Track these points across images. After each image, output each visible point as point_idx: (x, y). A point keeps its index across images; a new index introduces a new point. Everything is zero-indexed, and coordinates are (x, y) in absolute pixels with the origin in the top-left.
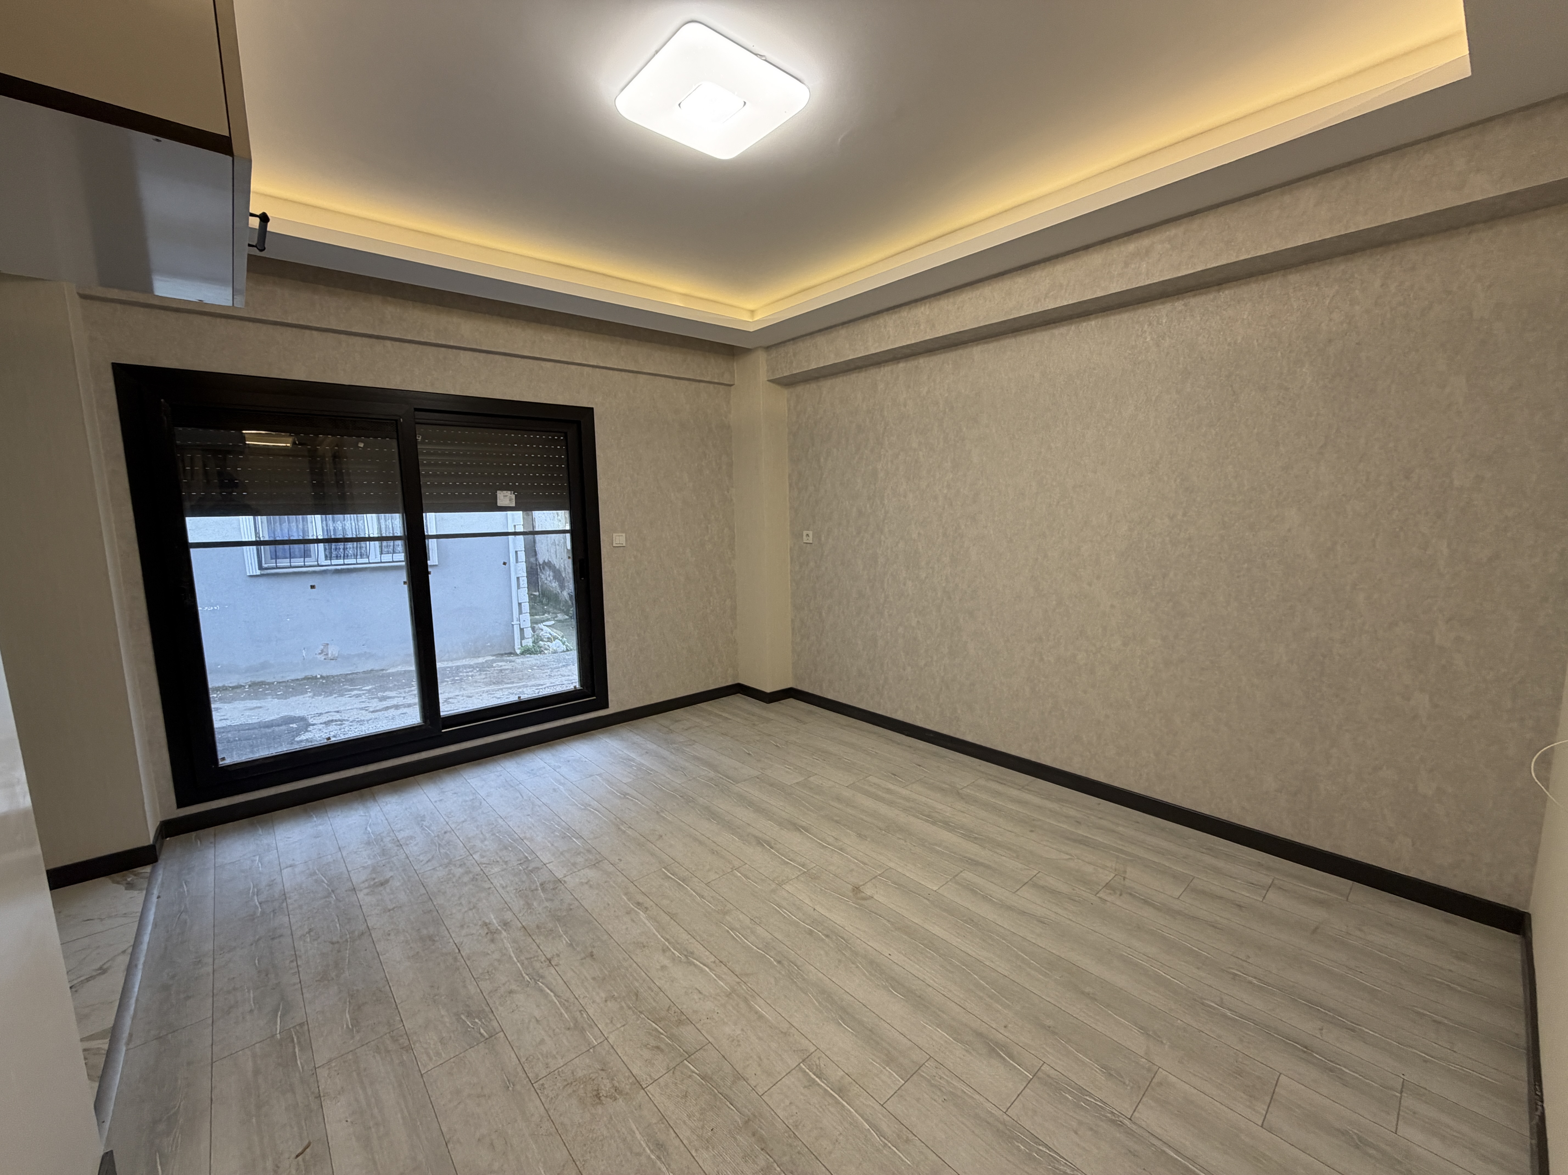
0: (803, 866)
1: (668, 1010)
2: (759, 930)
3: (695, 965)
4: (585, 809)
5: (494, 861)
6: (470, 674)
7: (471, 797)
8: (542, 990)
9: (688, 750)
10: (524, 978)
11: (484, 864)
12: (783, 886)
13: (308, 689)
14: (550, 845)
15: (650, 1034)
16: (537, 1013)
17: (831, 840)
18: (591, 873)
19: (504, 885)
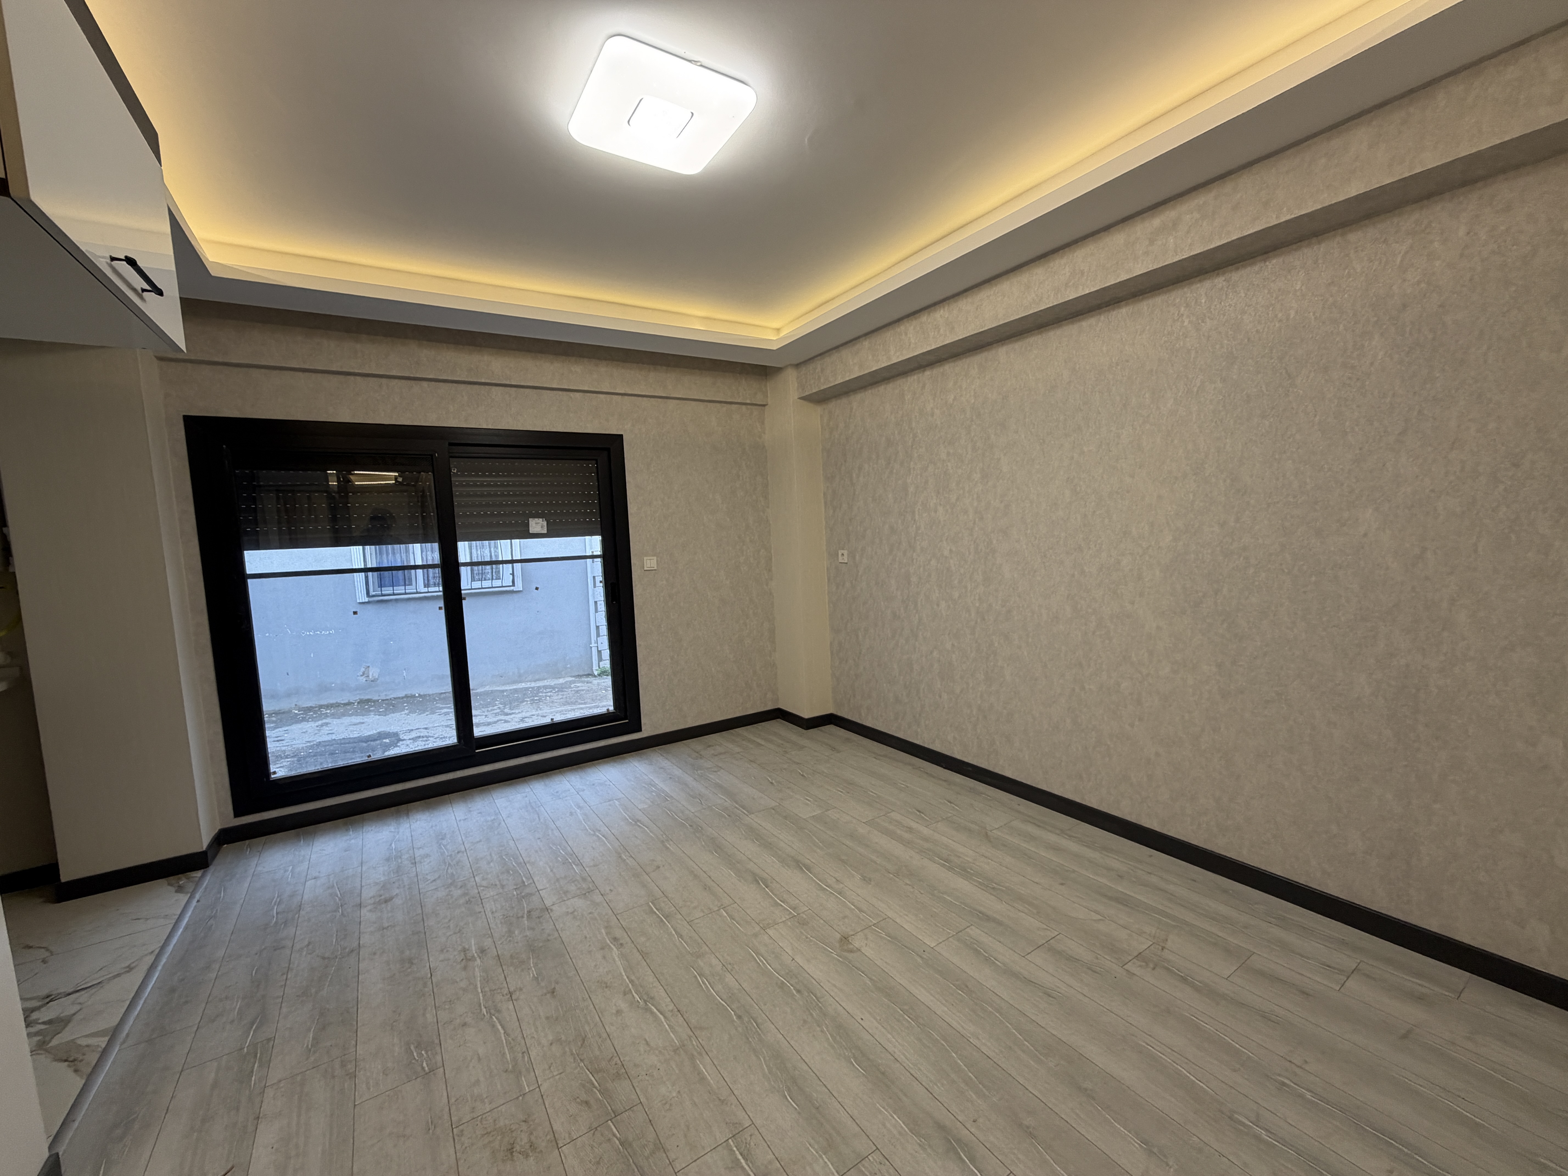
0: (794, 909)
1: (609, 1061)
2: (729, 979)
3: (652, 1013)
4: (594, 835)
5: (492, 885)
6: (549, 694)
7: (493, 818)
8: (494, 1026)
9: (711, 776)
10: (481, 1010)
11: (483, 886)
12: (768, 931)
13: (406, 706)
14: (549, 871)
15: (584, 1086)
16: (481, 1051)
17: (831, 881)
18: (579, 903)
19: (494, 910)
